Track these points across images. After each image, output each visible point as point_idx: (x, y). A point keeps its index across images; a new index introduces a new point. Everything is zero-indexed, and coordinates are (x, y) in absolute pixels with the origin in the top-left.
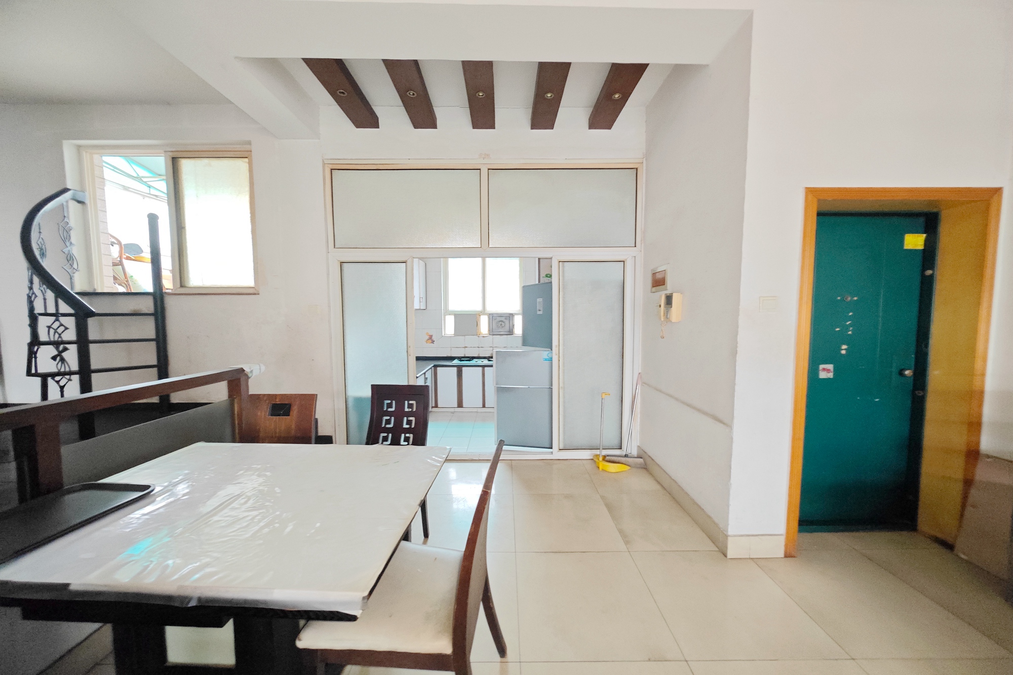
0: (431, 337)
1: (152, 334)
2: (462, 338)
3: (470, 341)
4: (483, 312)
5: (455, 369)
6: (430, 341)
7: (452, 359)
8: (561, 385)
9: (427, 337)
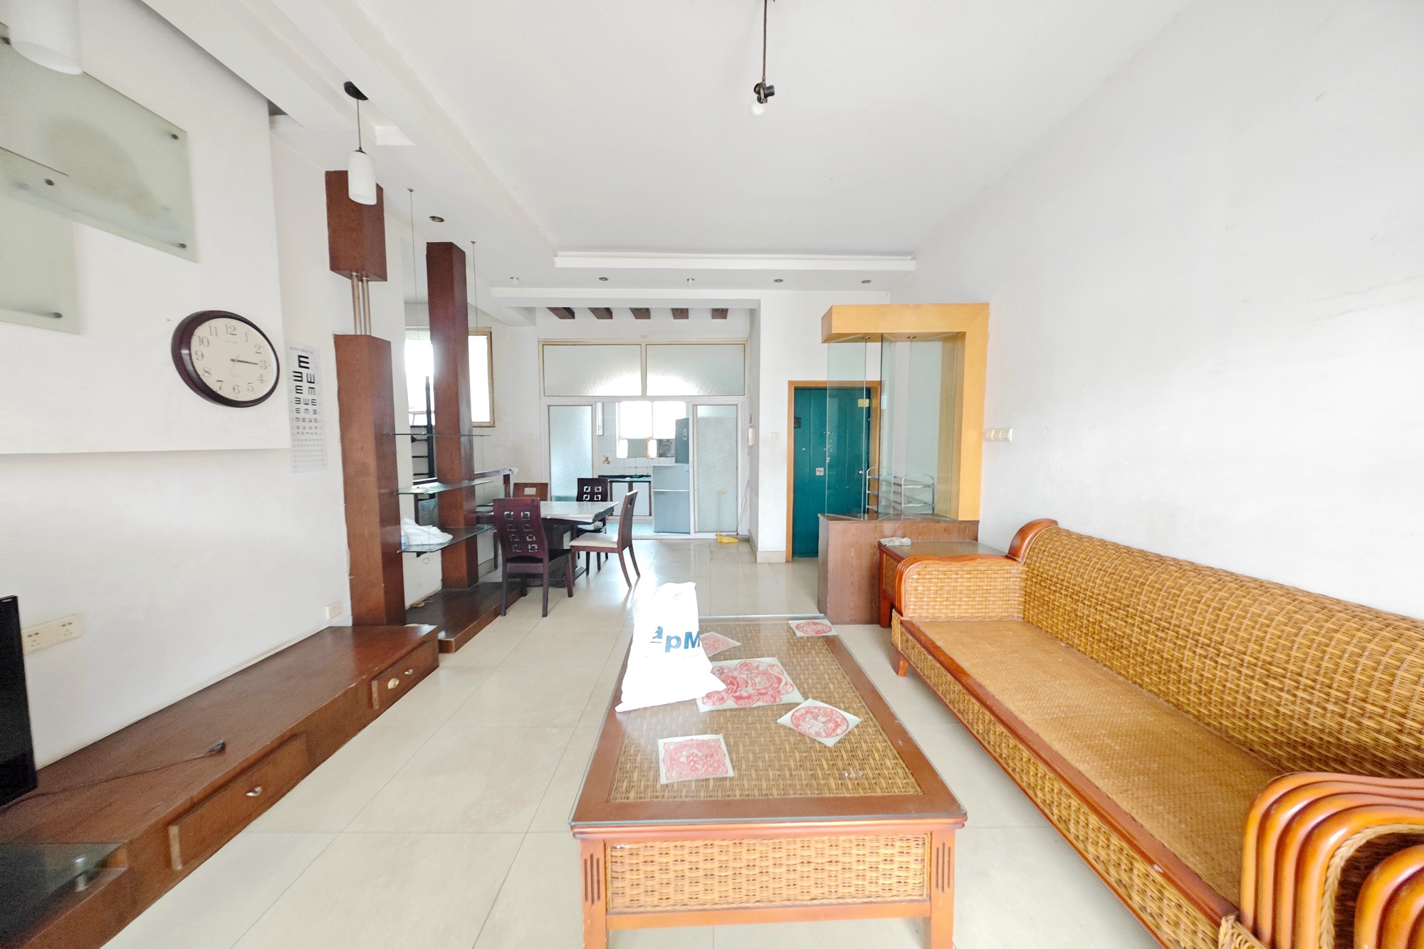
0: (607, 459)
1: (425, 453)
2: (634, 459)
3: (640, 462)
4: (652, 438)
5: (627, 484)
6: (606, 462)
7: (625, 477)
8: (696, 488)
9: (604, 459)
